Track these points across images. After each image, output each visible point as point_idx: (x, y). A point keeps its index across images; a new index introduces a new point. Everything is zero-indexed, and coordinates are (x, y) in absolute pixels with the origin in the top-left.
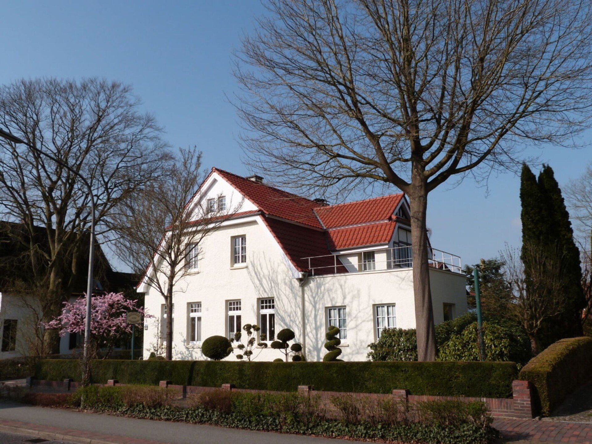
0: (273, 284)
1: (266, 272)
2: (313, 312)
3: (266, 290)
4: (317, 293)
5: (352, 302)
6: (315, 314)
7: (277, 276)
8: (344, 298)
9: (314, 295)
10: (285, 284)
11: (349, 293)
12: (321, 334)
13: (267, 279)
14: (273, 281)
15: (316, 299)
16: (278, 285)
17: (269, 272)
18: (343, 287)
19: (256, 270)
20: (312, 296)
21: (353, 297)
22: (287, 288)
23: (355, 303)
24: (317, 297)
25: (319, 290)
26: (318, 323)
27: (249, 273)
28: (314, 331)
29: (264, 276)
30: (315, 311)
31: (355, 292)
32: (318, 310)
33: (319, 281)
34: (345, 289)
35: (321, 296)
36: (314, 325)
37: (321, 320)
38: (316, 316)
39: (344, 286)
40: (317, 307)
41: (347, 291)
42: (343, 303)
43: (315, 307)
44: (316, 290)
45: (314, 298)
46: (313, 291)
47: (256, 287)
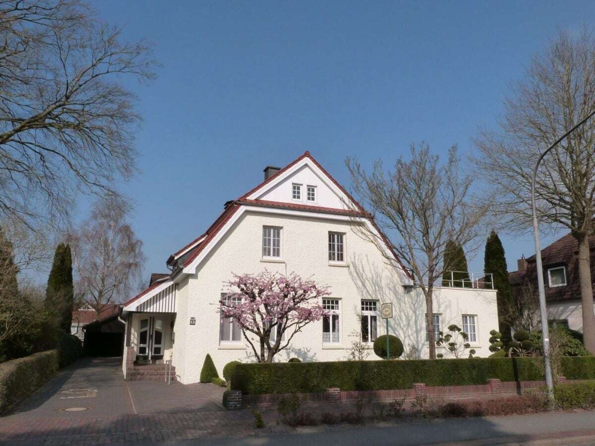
0: (377, 288)
1: (369, 276)
2: (414, 318)
3: (370, 292)
4: (417, 301)
5: (445, 311)
6: (415, 319)
7: (381, 281)
8: (439, 307)
9: (414, 303)
10: (390, 289)
11: (443, 303)
12: (421, 337)
13: (371, 282)
14: (376, 284)
15: (416, 305)
16: (382, 288)
17: (372, 275)
18: (438, 298)
19: (358, 271)
20: (412, 303)
21: (446, 307)
22: (391, 293)
23: (448, 311)
24: (417, 304)
25: (419, 298)
26: (418, 327)
27: (350, 273)
28: (415, 334)
29: (367, 279)
30: (416, 317)
31: (447, 303)
32: (418, 316)
33: (418, 290)
34: (440, 299)
35: (420, 304)
36: (414, 329)
37: (421, 325)
38: (416, 322)
39: (439, 296)
40: (417, 312)
41: (441, 301)
42: (439, 311)
43: (415, 312)
44: (416, 298)
45: (414, 305)
46: (413, 298)
47: (358, 288)
